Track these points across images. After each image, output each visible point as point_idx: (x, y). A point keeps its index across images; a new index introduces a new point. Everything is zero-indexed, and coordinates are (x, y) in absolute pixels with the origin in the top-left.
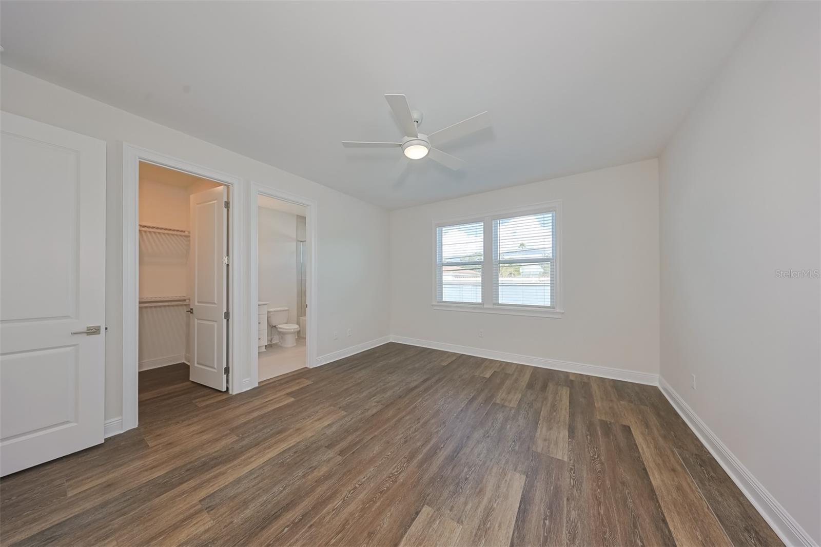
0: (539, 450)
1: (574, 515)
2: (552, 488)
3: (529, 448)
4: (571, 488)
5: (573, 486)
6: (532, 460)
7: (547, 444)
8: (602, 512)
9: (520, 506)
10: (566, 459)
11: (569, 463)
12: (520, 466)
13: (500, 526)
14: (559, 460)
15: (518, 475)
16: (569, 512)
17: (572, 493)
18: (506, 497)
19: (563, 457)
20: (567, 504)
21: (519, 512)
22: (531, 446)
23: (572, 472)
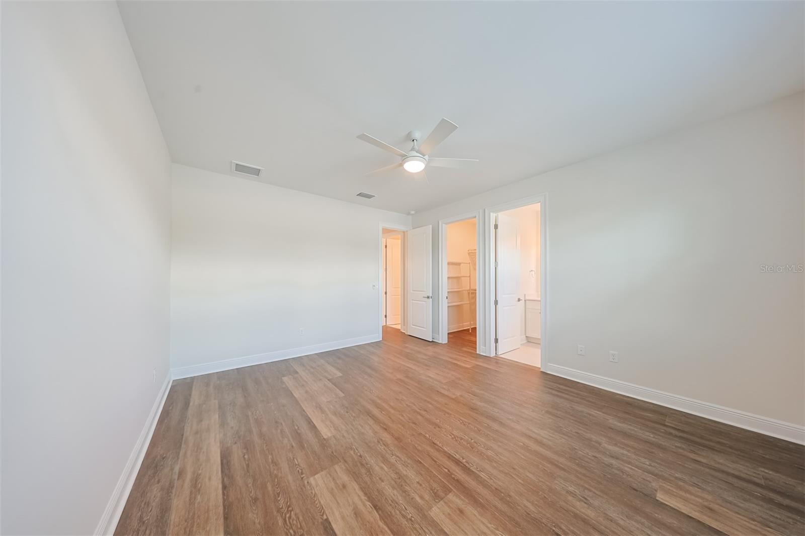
0: (337, 467)
1: (286, 441)
2: (306, 445)
3: (345, 461)
4: (294, 455)
5: (294, 458)
6: (332, 452)
7: (338, 482)
8: (270, 457)
9: (313, 423)
10: (312, 480)
11: (308, 477)
12: (335, 441)
13: (314, 412)
14: (315, 474)
15: (330, 435)
16: (289, 440)
17: (292, 453)
18: (322, 421)
19: (315, 479)
20: (292, 444)
21: (312, 421)
22: (346, 465)
23: (300, 471)
